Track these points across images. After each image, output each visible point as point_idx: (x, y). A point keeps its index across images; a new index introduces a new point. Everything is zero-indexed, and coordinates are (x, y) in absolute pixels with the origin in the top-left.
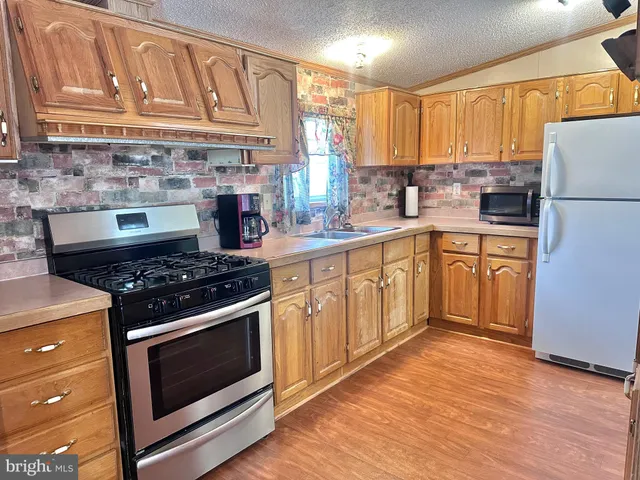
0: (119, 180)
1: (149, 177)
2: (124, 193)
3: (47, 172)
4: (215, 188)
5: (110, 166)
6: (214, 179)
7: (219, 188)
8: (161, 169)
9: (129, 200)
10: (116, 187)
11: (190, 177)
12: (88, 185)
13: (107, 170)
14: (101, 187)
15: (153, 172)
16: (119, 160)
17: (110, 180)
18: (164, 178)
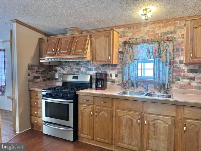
0: (77, 68)
1: (84, 68)
2: (78, 71)
3: (66, 67)
4: (100, 71)
5: (76, 66)
6: (100, 69)
7: (102, 71)
8: (86, 66)
9: (79, 73)
10: (77, 70)
11: (93, 68)
12: (72, 70)
13: (75, 66)
14: (74, 70)
15: (84, 67)
16: (78, 64)
17: (76, 68)
18: (87, 68)
